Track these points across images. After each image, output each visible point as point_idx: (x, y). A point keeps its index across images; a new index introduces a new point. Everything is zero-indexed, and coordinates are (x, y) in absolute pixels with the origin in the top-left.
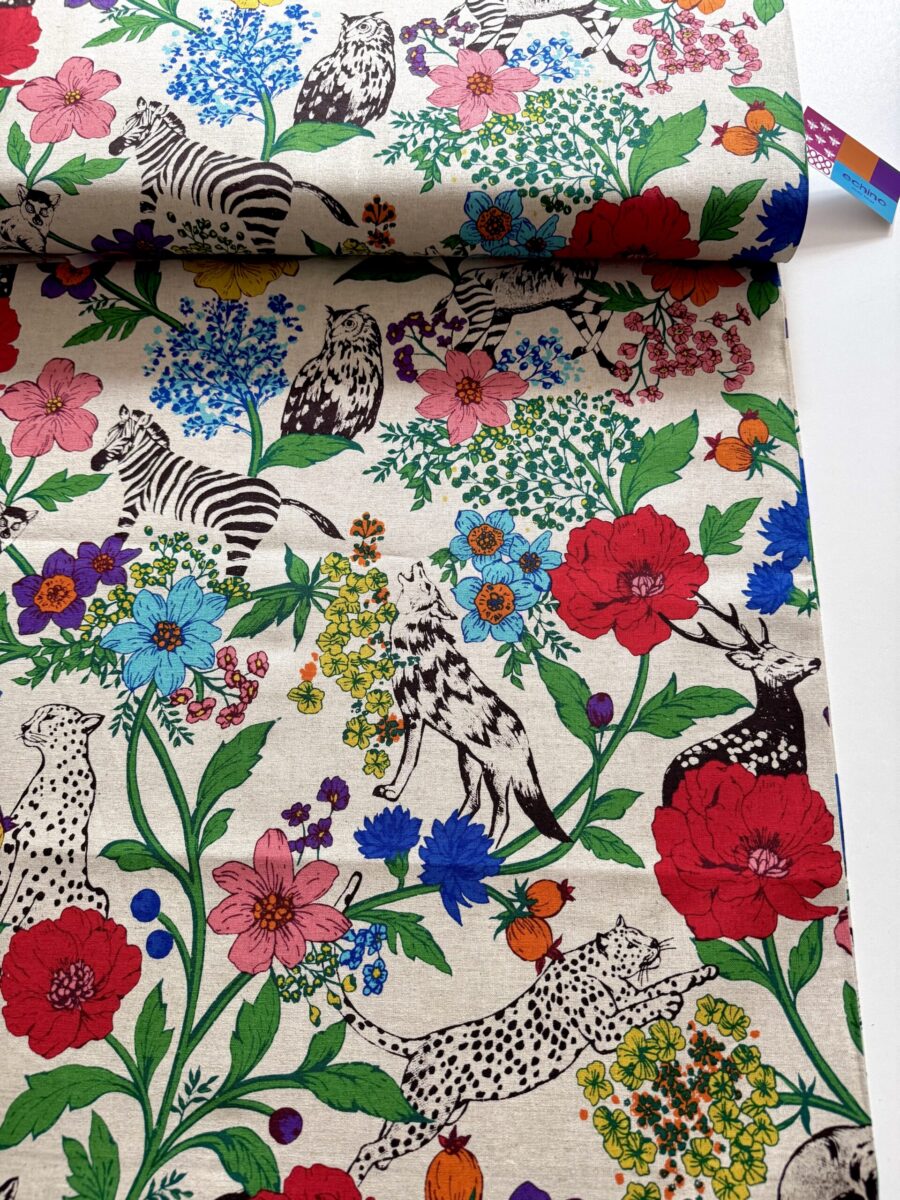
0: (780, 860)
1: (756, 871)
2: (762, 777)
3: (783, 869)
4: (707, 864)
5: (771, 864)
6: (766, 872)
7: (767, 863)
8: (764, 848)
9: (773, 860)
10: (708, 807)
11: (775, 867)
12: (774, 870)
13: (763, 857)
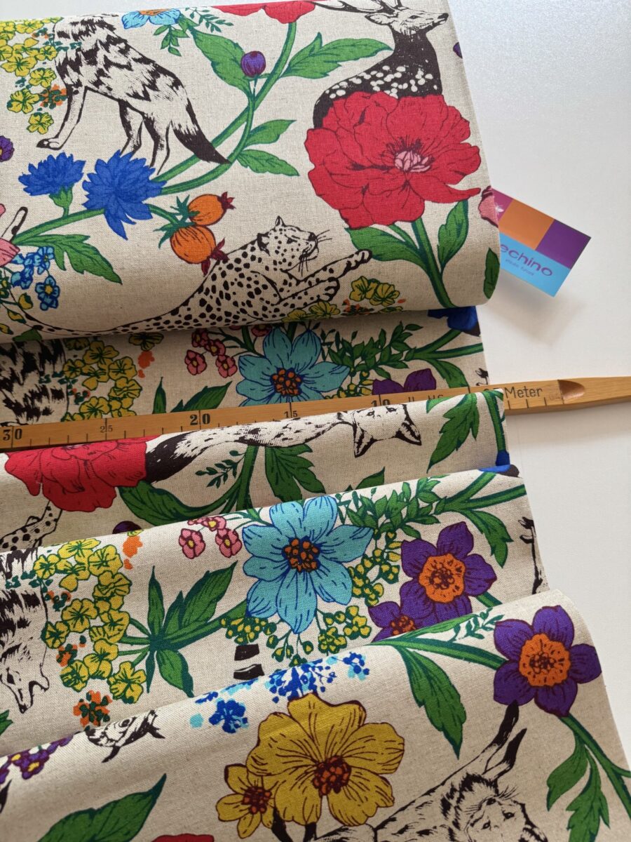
0: (422, 158)
1: (401, 169)
2: (403, 99)
3: (426, 165)
4: (357, 167)
5: (415, 162)
6: (410, 169)
7: (412, 161)
8: (408, 150)
9: (417, 159)
10: (355, 125)
11: (419, 163)
12: (419, 167)
13: (408, 157)
